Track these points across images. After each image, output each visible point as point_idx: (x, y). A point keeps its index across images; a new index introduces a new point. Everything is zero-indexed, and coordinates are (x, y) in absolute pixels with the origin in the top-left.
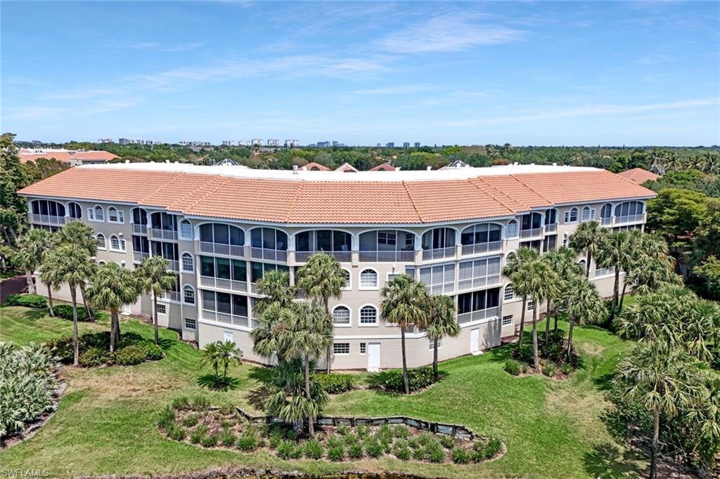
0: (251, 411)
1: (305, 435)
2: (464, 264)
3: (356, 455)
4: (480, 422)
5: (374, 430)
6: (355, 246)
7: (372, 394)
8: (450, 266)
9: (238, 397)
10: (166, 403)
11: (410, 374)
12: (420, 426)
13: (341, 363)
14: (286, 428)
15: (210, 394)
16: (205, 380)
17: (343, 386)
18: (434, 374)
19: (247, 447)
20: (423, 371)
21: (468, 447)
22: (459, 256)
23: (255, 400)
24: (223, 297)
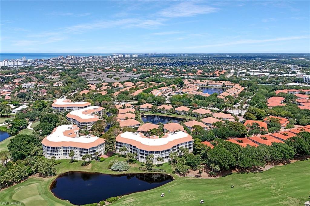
0: (146, 168)
1: (150, 170)
2: (166, 154)
3: (155, 172)
4: (165, 169)
5: (156, 170)
6: (155, 153)
7: (156, 167)
8: (164, 154)
9: (145, 167)
10: (138, 167)
11: (160, 165)
12: (160, 169)
13: (154, 164)
14: (149, 169)
15: (142, 166)
16: (141, 165)
17: (154, 166)
18: (162, 165)
19: (146, 171)
20: (161, 165)
21: (164, 171)
22: (165, 153)
23: (146, 167)
24: (142, 157)
